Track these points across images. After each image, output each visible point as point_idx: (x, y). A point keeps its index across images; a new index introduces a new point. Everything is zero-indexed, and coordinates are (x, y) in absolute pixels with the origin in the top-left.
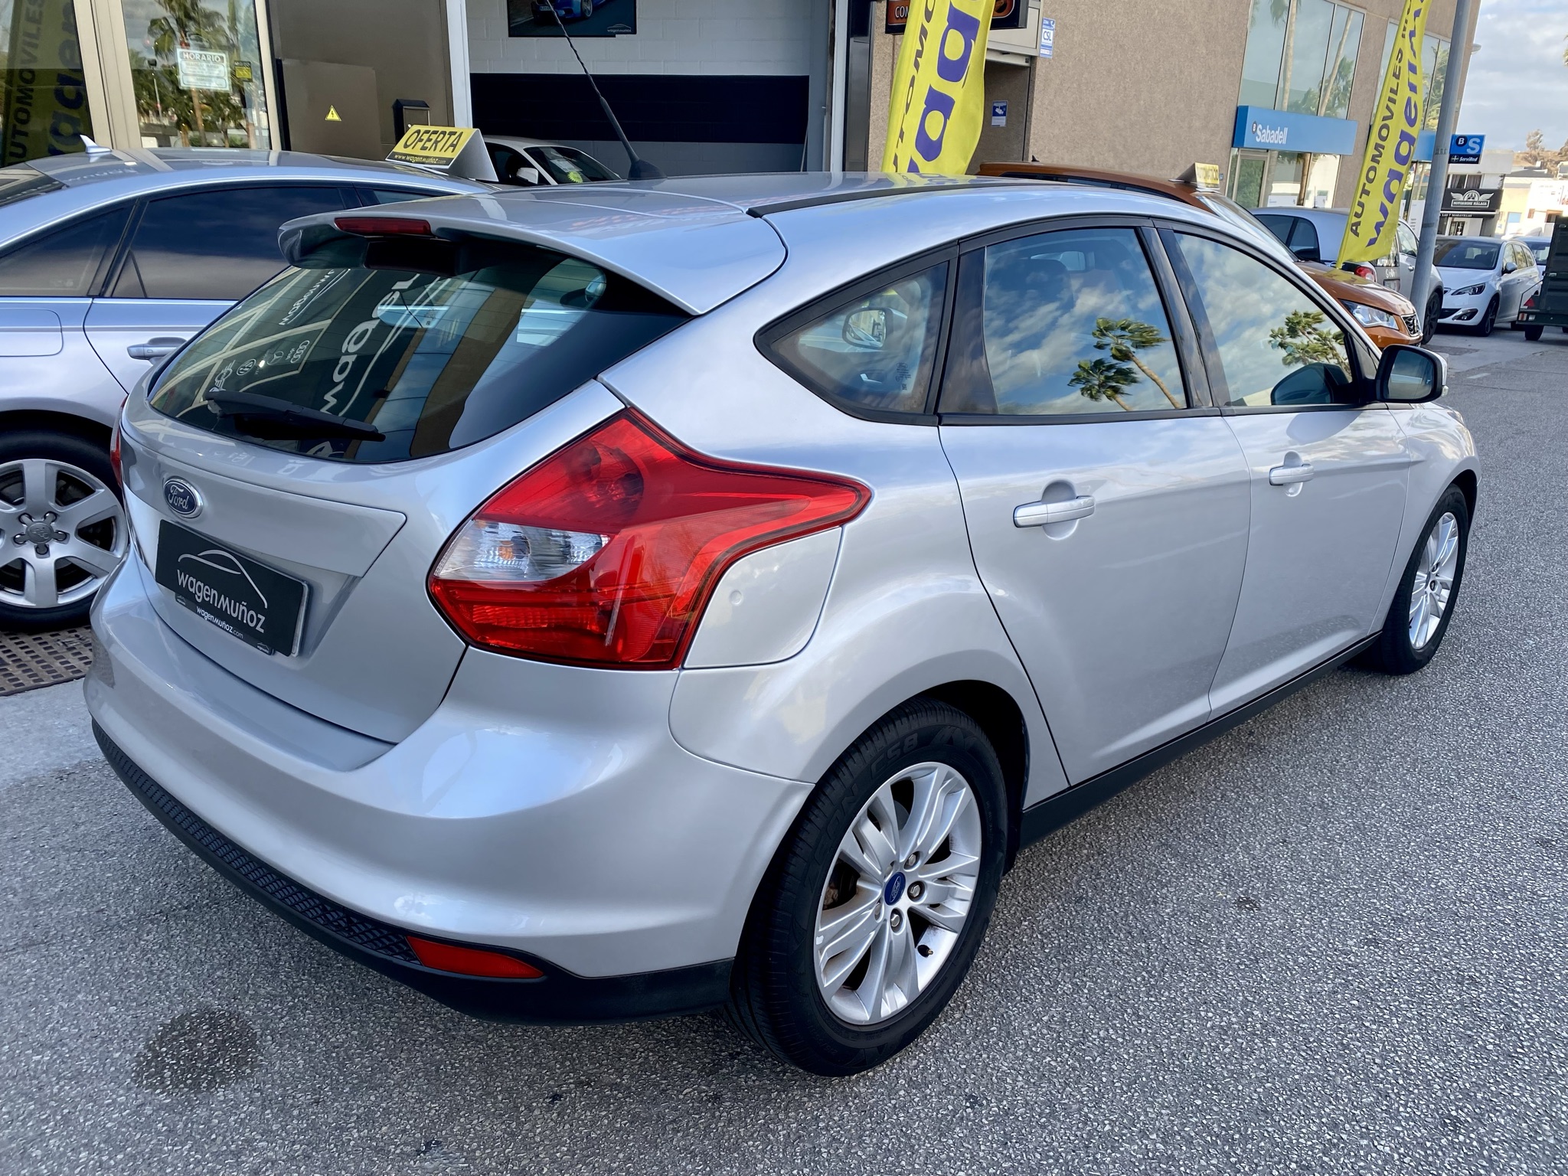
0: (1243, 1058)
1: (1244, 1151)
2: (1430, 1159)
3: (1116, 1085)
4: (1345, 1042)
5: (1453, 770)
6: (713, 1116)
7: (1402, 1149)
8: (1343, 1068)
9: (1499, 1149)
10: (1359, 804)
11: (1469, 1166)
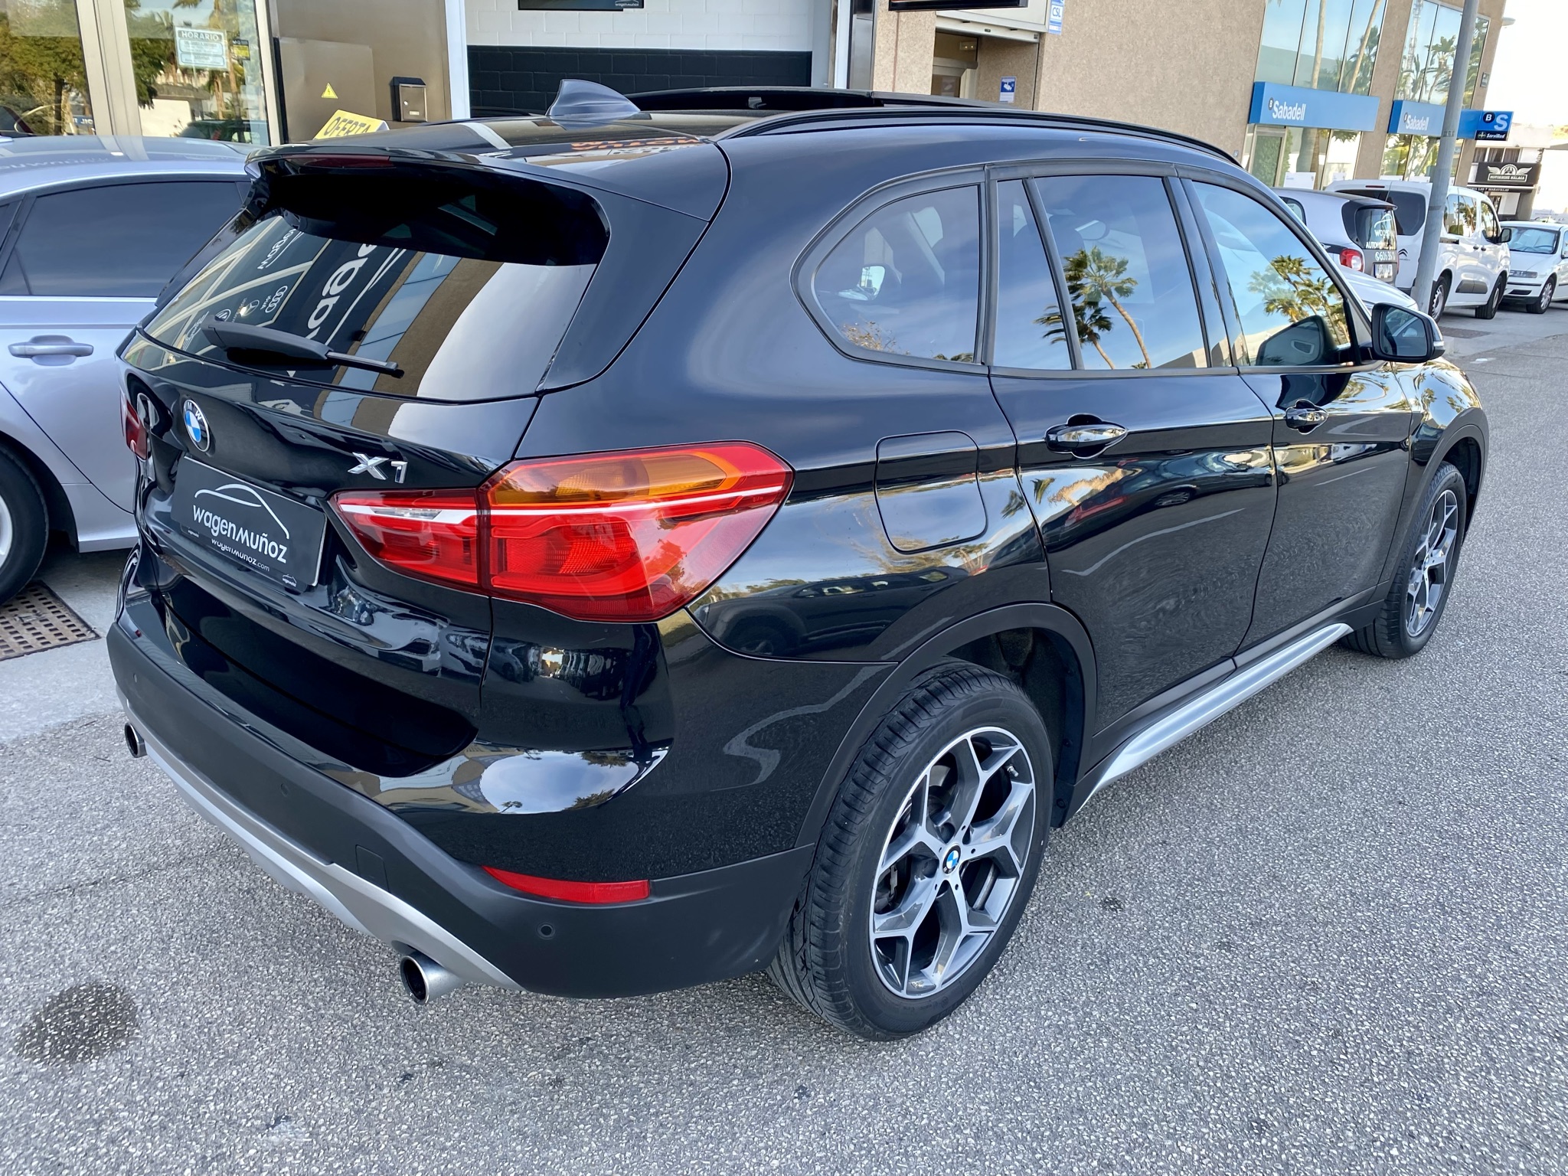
0: (1071, 1058)
1: (1050, 1148)
2: (1229, 1161)
3: (943, 1080)
4: (1174, 1044)
5: (1349, 773)
6: (552, 1100)
7: (1204, 1150)
8: (1166, 1070)
9: (1298, 1154)
10: (1247, 808)
11: (1265, 1168)
